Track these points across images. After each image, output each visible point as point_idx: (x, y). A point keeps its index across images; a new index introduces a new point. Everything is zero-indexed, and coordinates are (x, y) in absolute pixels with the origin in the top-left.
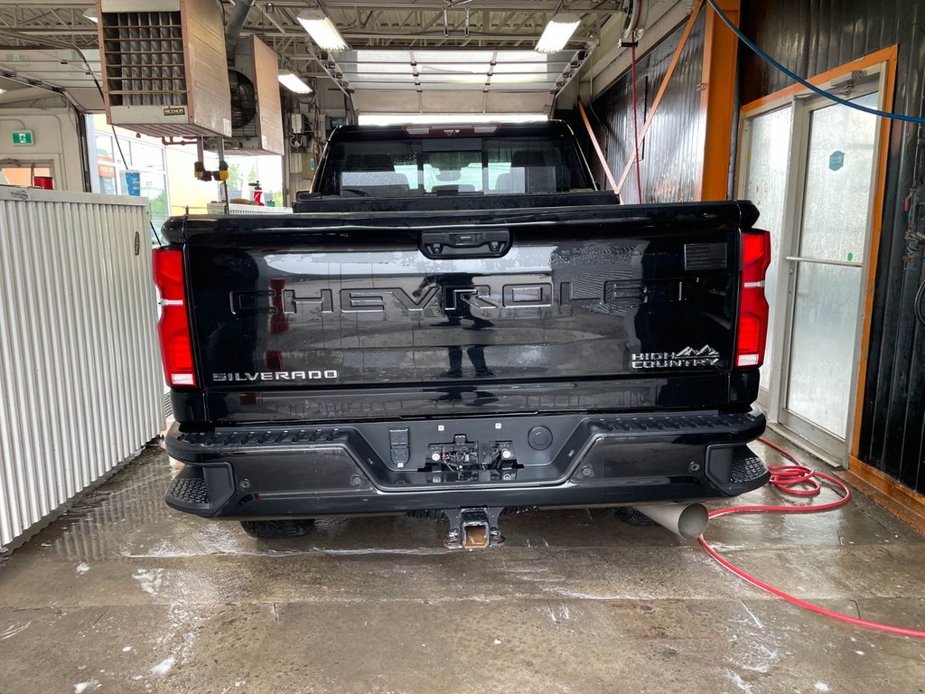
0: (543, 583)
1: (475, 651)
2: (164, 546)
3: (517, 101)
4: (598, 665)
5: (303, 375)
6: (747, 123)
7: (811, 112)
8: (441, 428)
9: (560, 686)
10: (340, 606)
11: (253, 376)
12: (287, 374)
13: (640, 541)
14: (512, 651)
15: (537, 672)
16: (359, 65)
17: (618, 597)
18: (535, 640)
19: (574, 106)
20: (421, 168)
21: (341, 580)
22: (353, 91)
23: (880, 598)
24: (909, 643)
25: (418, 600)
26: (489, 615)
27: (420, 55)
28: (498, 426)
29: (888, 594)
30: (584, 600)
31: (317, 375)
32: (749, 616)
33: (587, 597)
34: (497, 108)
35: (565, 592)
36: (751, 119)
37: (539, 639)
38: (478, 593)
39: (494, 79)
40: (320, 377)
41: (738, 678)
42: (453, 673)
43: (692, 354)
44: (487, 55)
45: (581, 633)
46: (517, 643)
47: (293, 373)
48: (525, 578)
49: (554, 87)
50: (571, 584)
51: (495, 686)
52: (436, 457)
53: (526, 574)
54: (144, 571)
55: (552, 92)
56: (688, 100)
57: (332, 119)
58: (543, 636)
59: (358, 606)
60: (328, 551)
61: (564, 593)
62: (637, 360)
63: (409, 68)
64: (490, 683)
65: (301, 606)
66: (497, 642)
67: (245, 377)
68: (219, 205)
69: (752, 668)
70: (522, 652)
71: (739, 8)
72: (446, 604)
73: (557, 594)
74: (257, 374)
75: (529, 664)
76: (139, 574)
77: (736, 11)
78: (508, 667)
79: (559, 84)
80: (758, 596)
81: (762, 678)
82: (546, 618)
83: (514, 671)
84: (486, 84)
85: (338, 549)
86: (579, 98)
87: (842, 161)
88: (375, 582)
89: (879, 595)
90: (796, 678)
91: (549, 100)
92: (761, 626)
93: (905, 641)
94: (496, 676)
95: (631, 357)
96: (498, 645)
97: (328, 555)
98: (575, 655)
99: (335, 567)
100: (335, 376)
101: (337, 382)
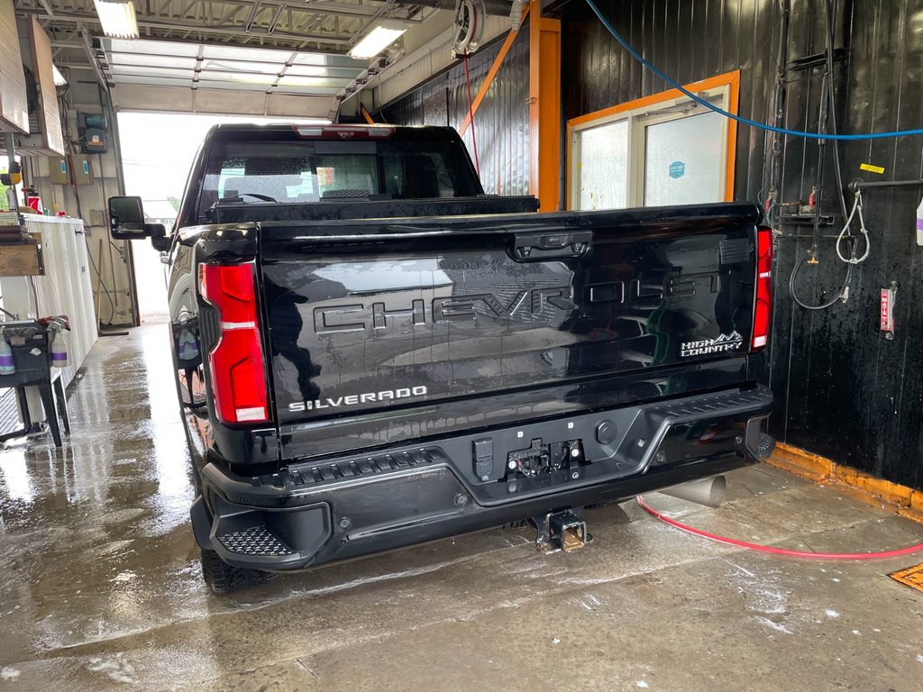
0: (553, 577)
1: (544, 655)
2: (100, 627)
3: (301, 105)
4: (658, 640)
5: (391, 394)
6: (575, 136)
7: (646, 127)
8: (520, 434)
9: (642, 667)
10: (373, 645)
11: (336, 401)
12: (374, 395)
13: (603, 522)
14: (575, 646)
15: (612, 660)
16: (113, 55)
17: (625, 576)
18: (587, 630)
19: (357, 113)
20: (314, 172)
21: (351, 618)
22: (113, 85)
23: (814, 534)
24: (862, 565)
25: (449, 620)
26: (528, 618)
27: (210, 50)
28: (571, 425)
29: (817, 529)
30: (599, 584)
31: (405, 393)
32: (737, 569)
33: (600, 581)
34: (279, 112)
35: (578, 581)
36: (579, 132)
37: (590, 629)
38: (502, 599)
39: (283, 81)
40: (408, 394)
41: (769, 622)
42: (540, 681)
43: (725, 340)
44: (285, 55)
45: (621, 615)
46: (575, 638)
47: (381, 394)
48: (533, 576)
49: (343, 92)
50: (578, 573)
51: (587, 682)
52: (512, 465)
53: (530, 572)
54: (98, 659)
55: (338, 98)
56: (502, 112)
57: (87, 116)
58: (591, 625)
59: (391, 640)
60: (312, 592)
61: (578, 583)
62: (686, 348)
63: (193, 63)
64: (582, 680)
65: (331, 653)
66: (557, 641)
67: (326, 403)
68: (9, 214)
69: (772, 611)
70: (585, 644)
71: (560, 30)
72: (480, 617)
73: (574, 585)
74: (341, 399)
75: (601, 654)
76: (95, 665)
77: (557, 33)
78: (585, 662)
79: (349, 90)
80: (730, 551)
81: (786, 618)
82: (578, 609)
83: (591, 664)
84: (273, 86)
85: (322, 587)
86: (362, 105)
87: (683, 169)
88: (389, 612)
89: (812, 531)
90: (809, 611)
91: (334, 105)
92: (752, 575)
93: (858, 564)
94: (581, 673)
95: (681, 346)
96: (559, 644)
97: (315, 596)
98: (632, 635)
99: (332, 606)
100: (425, 392)
101: (426, 398)
